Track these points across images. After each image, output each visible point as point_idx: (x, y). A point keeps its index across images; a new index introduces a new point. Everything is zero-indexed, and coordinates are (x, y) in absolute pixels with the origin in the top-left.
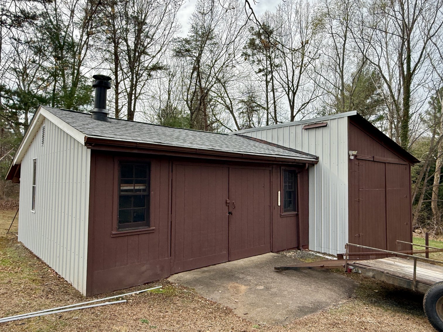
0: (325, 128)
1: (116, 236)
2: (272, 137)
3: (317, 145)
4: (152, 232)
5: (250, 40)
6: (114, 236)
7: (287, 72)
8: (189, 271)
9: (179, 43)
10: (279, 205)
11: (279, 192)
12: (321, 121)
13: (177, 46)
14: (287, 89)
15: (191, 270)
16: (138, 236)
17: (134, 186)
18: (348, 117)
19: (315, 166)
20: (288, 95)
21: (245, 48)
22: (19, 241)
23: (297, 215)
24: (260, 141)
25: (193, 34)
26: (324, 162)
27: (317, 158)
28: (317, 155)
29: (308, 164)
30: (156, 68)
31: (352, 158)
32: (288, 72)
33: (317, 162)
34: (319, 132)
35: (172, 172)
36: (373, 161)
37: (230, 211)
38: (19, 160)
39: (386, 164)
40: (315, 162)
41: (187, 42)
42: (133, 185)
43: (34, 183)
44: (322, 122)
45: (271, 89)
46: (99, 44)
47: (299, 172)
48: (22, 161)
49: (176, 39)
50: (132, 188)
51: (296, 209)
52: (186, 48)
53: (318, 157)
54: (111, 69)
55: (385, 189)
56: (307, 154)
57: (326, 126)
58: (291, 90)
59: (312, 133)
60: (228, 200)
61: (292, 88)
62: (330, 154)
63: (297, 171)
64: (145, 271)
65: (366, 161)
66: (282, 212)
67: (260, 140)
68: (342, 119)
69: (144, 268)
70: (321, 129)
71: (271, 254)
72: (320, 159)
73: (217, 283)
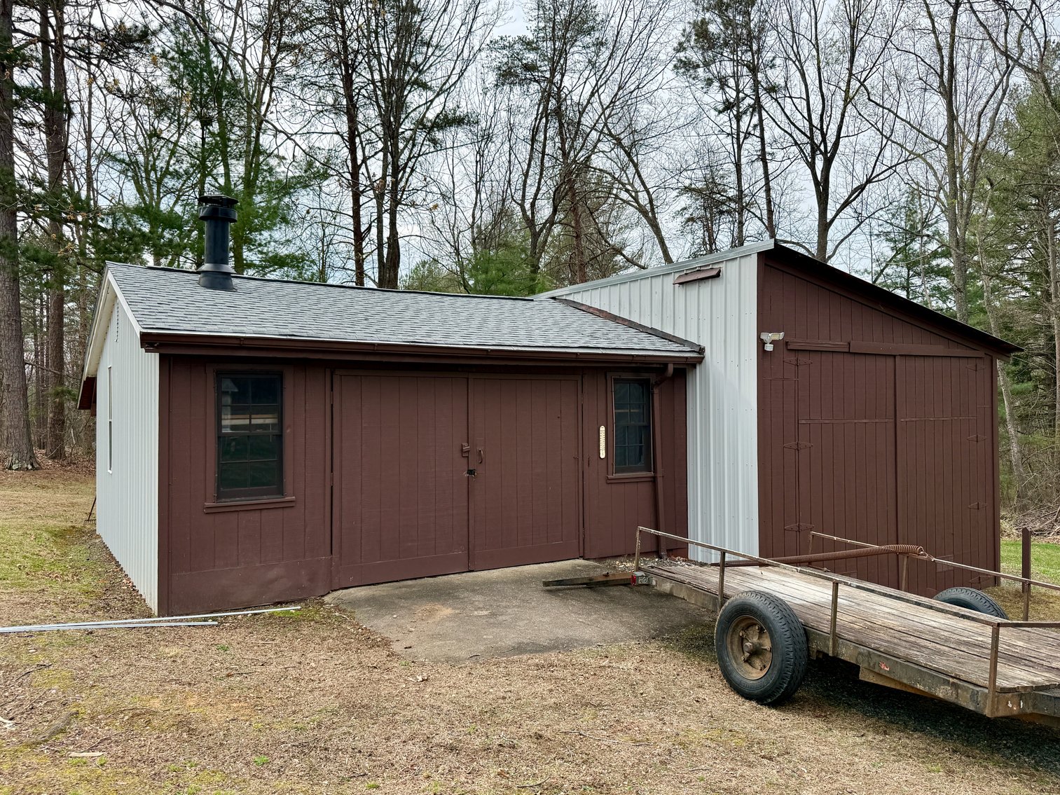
0: (716, 281)
1: (211, 512)
2: (620, 304)
3: (701, 321)
4: (290, 506)
5: (695, 24)
6: (210, 511)
7: (808, 100)
8: (373, 584)
9: (505, 52)
10: (603, 455)
11: (602, 429)
12: (709, 265)
13: (501, 57)
14: (808, 149)
15: (378, 584)
16: (259, 512)
17: (250, 419)
18: (759, 254)
19: (698, 367)
20: (812, 166)
21: (681, 48)
22: (97, 533)
23: (654, 480)
24: (598, 313)
25: (542, 25)
26: (713, 358)
27: (701, 351)
28: (702, 344)
29: (674, 364)
30: (448, 121)
31: (769, 348)
32: (811, 102)
33: (700, 360)
34: (706, 288)
35: (332, 390)
36: (849, 353)
37: (471, 468)
38: (92, 369)
39: (897, 359)
40: (699, 360)
41: (529, 45)
42: (248, 416)
43: (110, 417)
44: (710, 267)
45: (759, 153)
46: (309, 72)
47: (657, 384)
48: (97, 371)
49: (496, 42)
50: (247, 422)
51: (650, 465)
52: (524, 62)
53: (704, 349)
54: (338, 133)
55: (893, 420)
56: (683, 342)
57: (718, 275)
58: (818, 152)
59: (693, 291)
60: (466, 444)
61: (822, 148)
62: (725, 341)
63: (653, 381)
64: (276, 580)
65: (835, 355)
66: (610, 470)
67: (597, 310)
68: (749, 258)
69: (273, 574)
70: (708, 284)
71: (581, 561)
72: (707, 353)
73: (402, 603)
